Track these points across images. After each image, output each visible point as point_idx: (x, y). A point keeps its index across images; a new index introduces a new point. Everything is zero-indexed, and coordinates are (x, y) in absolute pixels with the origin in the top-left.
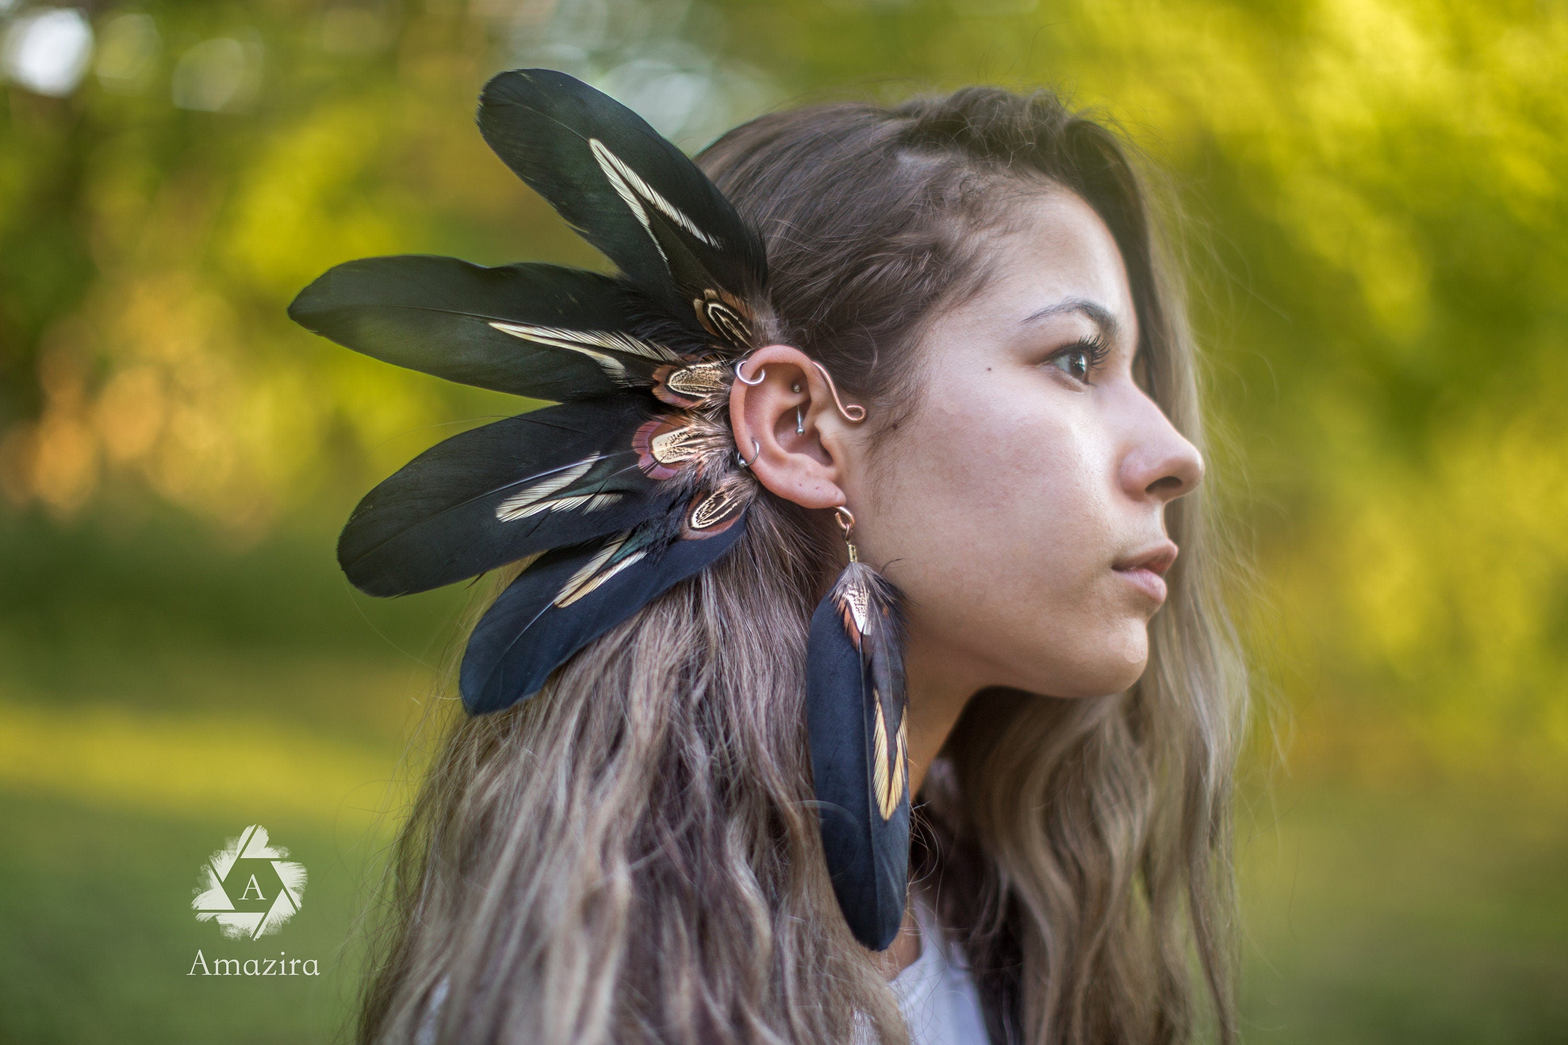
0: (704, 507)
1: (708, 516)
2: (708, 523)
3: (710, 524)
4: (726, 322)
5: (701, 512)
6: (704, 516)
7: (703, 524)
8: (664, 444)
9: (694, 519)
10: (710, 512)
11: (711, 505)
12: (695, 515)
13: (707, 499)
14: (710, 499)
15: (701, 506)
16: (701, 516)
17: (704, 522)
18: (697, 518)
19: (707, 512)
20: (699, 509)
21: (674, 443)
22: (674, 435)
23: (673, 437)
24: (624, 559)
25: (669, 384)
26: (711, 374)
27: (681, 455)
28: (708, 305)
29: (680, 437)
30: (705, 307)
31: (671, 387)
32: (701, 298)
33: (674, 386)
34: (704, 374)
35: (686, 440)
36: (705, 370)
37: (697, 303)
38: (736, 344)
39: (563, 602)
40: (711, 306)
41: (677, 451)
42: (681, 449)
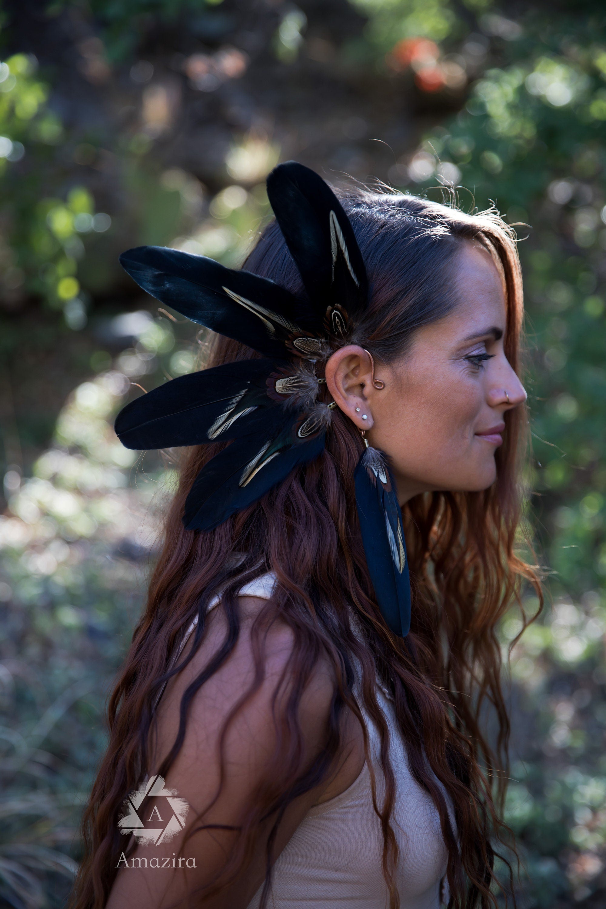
0: (304, 426)
1: (306, 431)
2: (306, 435)
3: (307, 435)
4: (338, 322)
5: (303, 429)
6: (304, 431)
7: (304, 435)
8: (282, 385)
9: (299, 433)
10: (307, 429)
11: (308, 425)
12: (300, 430)
13: (306, 421)
14: (308, 421)
15: (303, 425)
16: (303, 431)
17: (304, 434)
18: (301, 432)
19: (306, 429)
20: (302, 427)
21: (287, 384)
22: (287, 380)
23: (287, 381)
24: (268, 457)
25: (294, 342)
26: (316, 345)
27: (289, 391)
28: (334, 311)
29: (291, 381)
30: (332, 311)
31: (294, 344)
32: (332, 305)
33: (296, 344)
34: (312, 343)
35: (293, 383)
36: (314, 342)
37: (329, 308)
38: (336, 333)
39: (243, 484)
40: (335, 311)
41: (287, 389)
42: (289, 387)
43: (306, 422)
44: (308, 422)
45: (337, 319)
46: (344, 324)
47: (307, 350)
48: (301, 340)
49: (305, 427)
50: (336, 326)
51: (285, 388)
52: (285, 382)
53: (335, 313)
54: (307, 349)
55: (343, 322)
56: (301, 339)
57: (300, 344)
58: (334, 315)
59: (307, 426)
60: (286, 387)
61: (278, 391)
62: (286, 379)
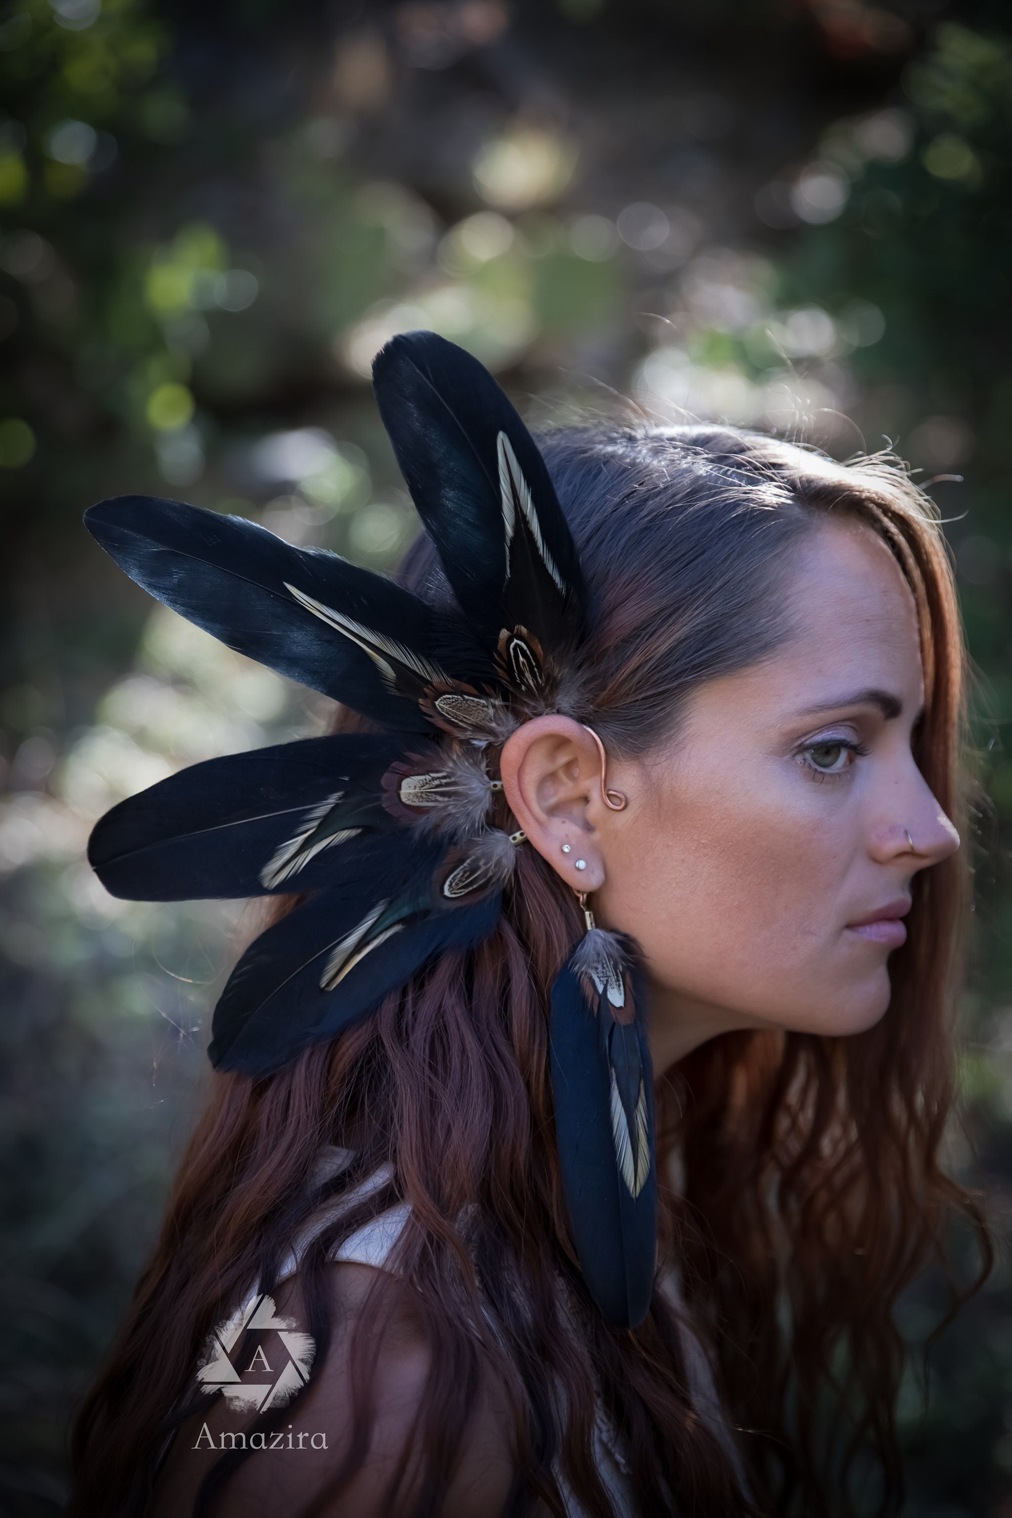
0: (458, 874)
1: (461, 885)
2: (461, 893)
3: (463, 894)
4: (523, 663)
5: (454, 880)
6: (457, 884)
7: (455, 893)
8: (413, 787)
9: (446, 887)
10: (464, 882)
11: (465, 872)
12: (448, 883)
13: (462, 864)
14: (465, 864)
15: (455, 873)
16: (453, 884)
17: (455, 891)
18: (450, 886)
19: (461, 881)
20: (452, 876)
21: (424, 788)
22: (426, 779)
23: (425, 781)
24: (381, 933)
25: (437, 703)
26: (482, 710)
27: (428, 801)
28: (513, 640)
29: (432, 782)
30: (510, 641)
31: (438, 706)
32: (511, 630)
33: (440, 707)
34: (475, 707)
35: (437, 786)
36: (478, 705)
37: (504, 633)
38: (523, 688)
39: (328, 985)
40: (516, 641)
41: (424, 796)
42: (430, 794)
43: (462, 867)
44: (465, 867)
45: (521, 659)
46: (536, 669)
47: (465, 720)
48: (449, 698)
49: (459, 876)
50: (521, 673)
51: (419, 794)
52: (421, 782)
53: (517, 645)
54: (465, 718)
55: (534, 664)
56: (450, 696)
57: (449, 707)
58: (515, 649)
59: (463, 876)
60: (422, 792)
61: (404, 800)
62: (422, 777)
